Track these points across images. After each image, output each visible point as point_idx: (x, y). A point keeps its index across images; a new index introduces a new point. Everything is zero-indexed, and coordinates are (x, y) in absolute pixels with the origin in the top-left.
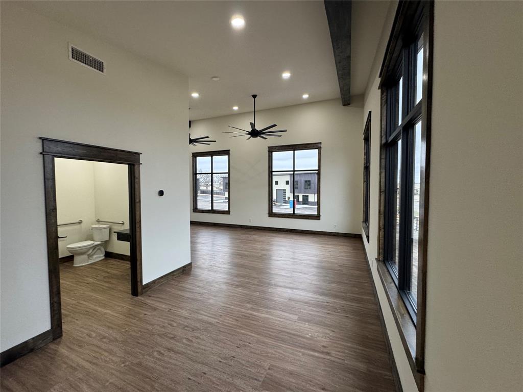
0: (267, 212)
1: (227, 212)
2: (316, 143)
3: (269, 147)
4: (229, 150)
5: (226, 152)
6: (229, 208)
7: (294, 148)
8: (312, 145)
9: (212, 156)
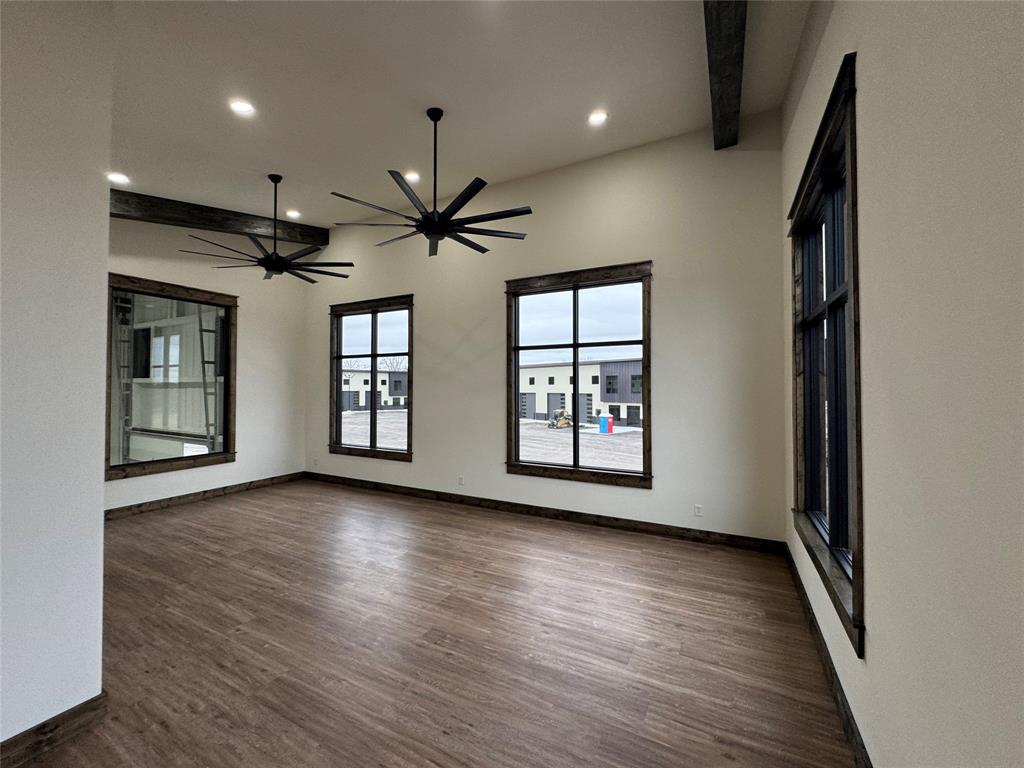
0: (502, 457)
1: (405, 457)
2: (635, 265)
3: (507, 282)
4: (412, 296)
5: (404, 302)
6: (410, 445)
7: (574, 281)
8: (627, 270)
9: (374, 314)
